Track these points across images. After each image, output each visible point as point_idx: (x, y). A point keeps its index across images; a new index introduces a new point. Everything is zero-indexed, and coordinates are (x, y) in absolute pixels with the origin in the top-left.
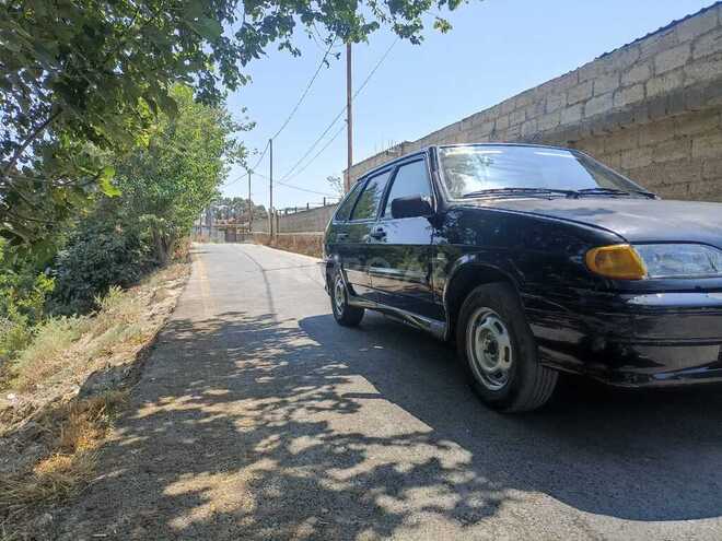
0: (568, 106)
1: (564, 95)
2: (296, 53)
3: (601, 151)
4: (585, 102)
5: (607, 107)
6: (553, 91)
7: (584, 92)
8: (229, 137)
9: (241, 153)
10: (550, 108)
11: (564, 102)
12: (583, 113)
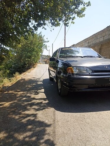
0: (101, 37)
1: (100, 35)
2: (45, 29)
3: (107, 47)
4: (104, 36)
5: (108, 38)
6: (99, 34)
7: (104, 34)
8: (44, 43)
9: (46, 47)
10: (98, 38)
11: (100, 37)
12: (104, 39)
